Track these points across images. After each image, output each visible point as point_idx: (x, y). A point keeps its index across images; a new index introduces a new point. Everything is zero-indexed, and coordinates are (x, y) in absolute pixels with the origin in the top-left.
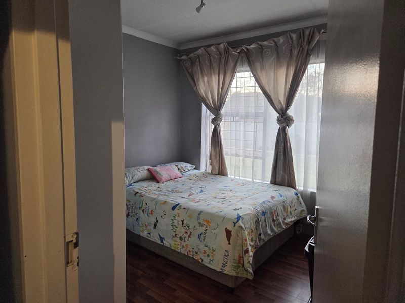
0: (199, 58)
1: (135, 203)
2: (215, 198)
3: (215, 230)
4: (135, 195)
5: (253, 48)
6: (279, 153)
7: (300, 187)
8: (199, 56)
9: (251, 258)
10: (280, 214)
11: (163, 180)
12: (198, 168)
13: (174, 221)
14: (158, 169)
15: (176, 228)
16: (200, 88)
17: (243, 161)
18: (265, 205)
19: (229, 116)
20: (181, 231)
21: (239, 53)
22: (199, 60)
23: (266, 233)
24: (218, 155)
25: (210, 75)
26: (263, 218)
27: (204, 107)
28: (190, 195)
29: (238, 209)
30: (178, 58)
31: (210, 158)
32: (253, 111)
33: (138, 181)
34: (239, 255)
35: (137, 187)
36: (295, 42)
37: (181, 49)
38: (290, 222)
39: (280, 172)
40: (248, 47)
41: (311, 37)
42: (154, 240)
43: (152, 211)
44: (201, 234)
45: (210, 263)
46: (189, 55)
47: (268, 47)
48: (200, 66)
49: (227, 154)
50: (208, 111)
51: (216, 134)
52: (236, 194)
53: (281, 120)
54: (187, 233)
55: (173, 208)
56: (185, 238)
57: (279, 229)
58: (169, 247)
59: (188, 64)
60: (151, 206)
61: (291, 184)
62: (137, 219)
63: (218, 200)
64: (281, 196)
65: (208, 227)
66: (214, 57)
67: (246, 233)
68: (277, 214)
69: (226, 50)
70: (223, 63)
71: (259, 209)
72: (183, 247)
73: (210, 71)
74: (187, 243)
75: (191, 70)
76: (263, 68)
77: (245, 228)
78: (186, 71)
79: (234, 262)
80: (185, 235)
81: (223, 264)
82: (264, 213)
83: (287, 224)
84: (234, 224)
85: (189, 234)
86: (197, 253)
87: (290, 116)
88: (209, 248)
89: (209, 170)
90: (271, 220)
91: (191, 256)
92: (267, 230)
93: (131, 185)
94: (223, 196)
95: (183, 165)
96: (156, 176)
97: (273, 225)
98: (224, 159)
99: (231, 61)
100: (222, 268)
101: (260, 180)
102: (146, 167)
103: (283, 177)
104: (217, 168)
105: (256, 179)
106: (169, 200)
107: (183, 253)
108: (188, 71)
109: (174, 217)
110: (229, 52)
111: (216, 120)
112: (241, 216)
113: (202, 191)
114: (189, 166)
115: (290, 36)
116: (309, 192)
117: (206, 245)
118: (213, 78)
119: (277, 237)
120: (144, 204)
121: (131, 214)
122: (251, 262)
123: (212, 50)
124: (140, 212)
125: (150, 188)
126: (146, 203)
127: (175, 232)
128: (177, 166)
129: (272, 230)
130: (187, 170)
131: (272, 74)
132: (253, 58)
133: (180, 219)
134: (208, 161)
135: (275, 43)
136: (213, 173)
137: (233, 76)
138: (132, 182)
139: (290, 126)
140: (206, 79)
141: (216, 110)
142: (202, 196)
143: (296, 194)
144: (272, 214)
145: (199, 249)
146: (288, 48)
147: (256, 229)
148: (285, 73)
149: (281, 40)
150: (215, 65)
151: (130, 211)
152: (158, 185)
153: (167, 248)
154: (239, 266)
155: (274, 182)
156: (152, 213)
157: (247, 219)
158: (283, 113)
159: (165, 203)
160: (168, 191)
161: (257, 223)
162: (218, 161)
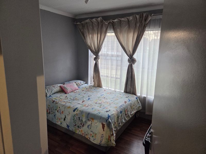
0: (87, 24)
1: (53, 107)
2: (96, 103)
3: (96, 123)
4: (53, 102)
5: (116, 21)
6: (128, 77)
7: (138, 94)
8: (87, 23)
9: (115, 137)
10: (129, 111)
11: (68, 92)
12: (87, 83)
13: (75, 117)
14: (65, 86)
15: (76, 122)
16: (87, 41)
17: (110, 80)
18: (121, 107)
19: (103, 56)
20: (78, 123)
21: (109, 23)
22: (87, 25)
23: (122, 122)
24: (97, 77)
25: (93, 34)
26: (121, 114)
27: (90, 51)
28: (83, 102)
29: (108, 111)
30: (75, 23)
31: (93, 78)
32: (116, 54)
33: (55, 93)
34: (109, 136)
35: (54, 97)
36: (138, 20)
37: (77, 18)
38: (134, 113)
39: (129, 87)
40: (113, 21)
41: (147, 18)
42: (64, 127)
43: (63, 111)
44: (89, 125)
45: (94, 140)
46: (81, 22)
47: (124, 21)
48: (87, 28)
49: (102, 76)
50: (92, 53)
51: (96, 66)
52: (107, 100)
53: (130, 61)
54: (81, 124)
55: (74, 111)
56: (80, 126)
57: (128, 118)
58: (72, 130)
59: (81, 27)
60: (62, 109)
61: (134, 93)
62: (54, 115)
63: (98, 105)
64: (130, 101)
65: (93, 122)
66: (95, 24)
67: (112, 125)
68: (127, 111)
69: (102, 21)
70: (100, 27)
71: (119, 110)
72: (80, 131)
73: (93, 32)
74: (82, 129)
75: (82, 30)
76: (121, 32)
77: (112, 122)
78: (80, 31)
79: (106, 140)
80: (81, 125)
81: (101, 141)
82: (121, 112)
83: (132, 115)
84: (106, 121)
85: (83, 124)
86: (87, 135)
87: (134, 59)
88: (93, 133)
89: (93, 84)
90: (124, 114)
91: (84, 136)
92: (122, 120)
93: (50, 96)
94: (100, 102)
95: (79, 82)
96: (65, 90)
97: (125, 117)
98: (100, 79)
99: (104, 27)
100: (100, 143)
101: (118, 89)
102: (59, 85)
103: (130, 89)
104: (97, 84)
105: (117, 89)
106: (72, 106)
107: (80, 134)
108: (81, 31)
109: (75, 115)
110: (103, 22)
111: (96, 59)
112: (110, 116)
113: (89, 99)
114: (82, 82)
115: (135, 16)
116: (143, 97)
117: (92, 131)
118: (95, 36)
119: (127, 122)
120: (58, 108)
121: (51, 113)
122: (115, 140)
123: (94, 21)
124: (56, 112)
125: (61, 97)
126: (59, 107)
127: (75, 123)
128: (76, 83)
129: (125, 120)
130: (81, 85)
131: (126, 36)
132: (116, 26)
133: (78, 117)
134: (92, 80)
135: (128, 19)
136: (95, 86)
137: (105, 35)
138: (51, 94)
139: (135, 63)
140: (90, 36)
141: (96, 53)
142: (89, 102)
143: (137, 98)
144: (125, 111)
145: (88, 133)
146: (135, 23)
147: (117, 121)
148: (132, 35)
149: (131, 18)
150: (95, 29)
151: (51, 111)
152: (65, 95)
153: (71, 131)
154: (109, 141)
155: (126, 92)
156: (62, 113)
157: (113, 117)
158: (131, 57)
159: (69, 107)
160: (71, 99)
161: (118, 118)
162: (97, 80)
